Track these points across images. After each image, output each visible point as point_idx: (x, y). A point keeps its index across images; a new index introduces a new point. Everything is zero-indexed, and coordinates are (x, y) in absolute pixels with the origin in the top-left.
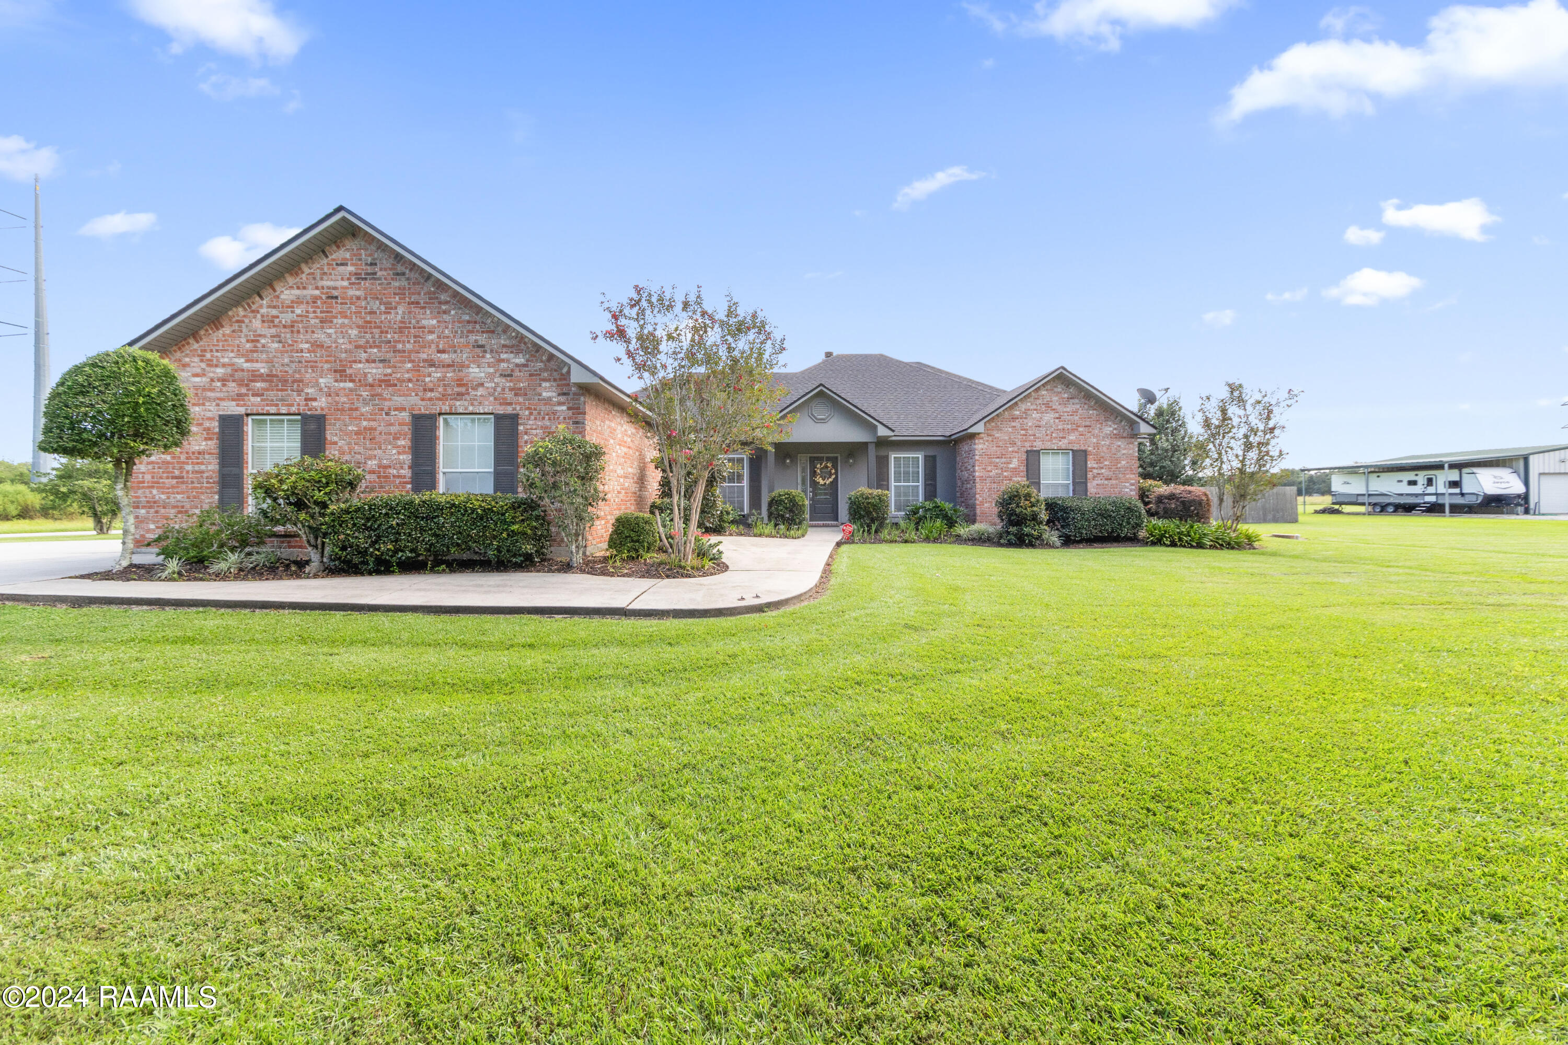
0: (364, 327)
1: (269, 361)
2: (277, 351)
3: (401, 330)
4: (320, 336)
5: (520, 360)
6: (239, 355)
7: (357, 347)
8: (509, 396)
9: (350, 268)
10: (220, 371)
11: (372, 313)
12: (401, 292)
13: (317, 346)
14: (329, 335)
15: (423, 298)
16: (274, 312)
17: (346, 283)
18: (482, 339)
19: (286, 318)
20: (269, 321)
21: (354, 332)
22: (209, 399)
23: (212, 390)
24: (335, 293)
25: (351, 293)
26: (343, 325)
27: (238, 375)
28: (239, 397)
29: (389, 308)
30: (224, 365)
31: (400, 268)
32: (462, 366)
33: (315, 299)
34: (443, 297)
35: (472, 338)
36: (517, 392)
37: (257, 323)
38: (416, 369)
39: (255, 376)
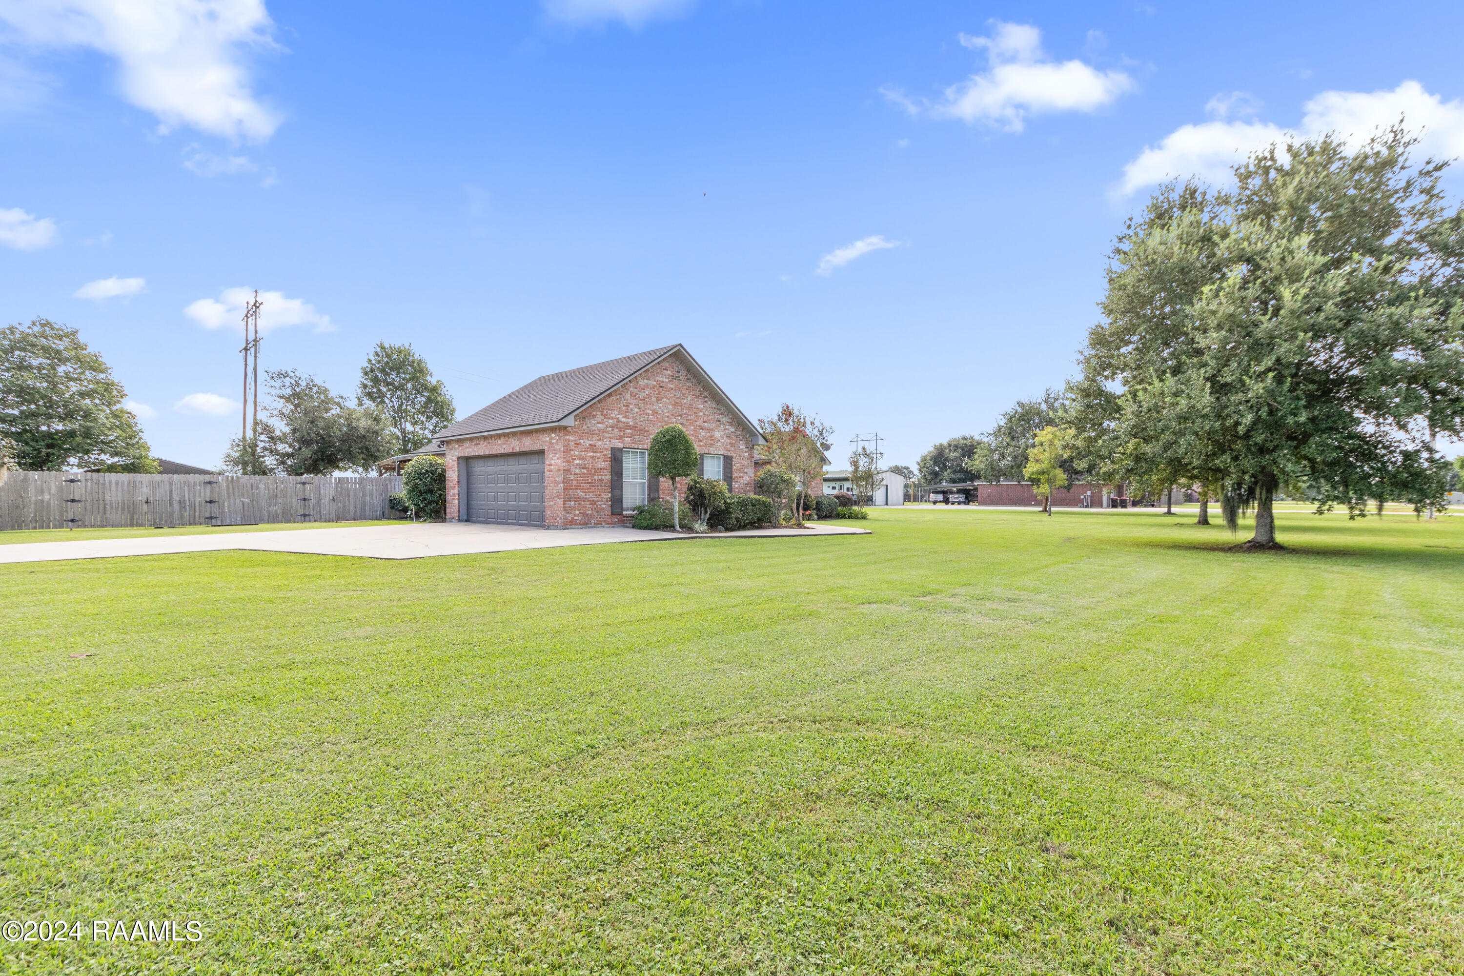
0: (675, 404)
1: (634, 418)
2: (637, 413)
3: (689, 409)
4: (655, 407)
5: (733, 430)
6: (620, 413)
7: (672, 415)
8: (729, 446)
9: (669, 372)
10: (611, 421)
11: (677, 398)
12: (689, 388)
13: (655, 412)
14: (660, 407)
15: (697, 393)
16: (636, 391)
17: (667, 380)
18: (719, 417)
19: (642, 395)
20: (634, 395)
21: (670, 407)
22: (606, 438)
23: (607, 432)
24: (663, 385)
25: (670, 386)
26: (666, 403)
27: (620, 425)
28: (620, 438)
29: (685, 397)
30: (613, 418)
31: (689, 376)
32: (713, 430)
33: (654, 386)
34: (706, 394)
35: (716, 416)
36: (732, 445)
37: (628, 396)
38: (695, 430)
39: (628, 427)
